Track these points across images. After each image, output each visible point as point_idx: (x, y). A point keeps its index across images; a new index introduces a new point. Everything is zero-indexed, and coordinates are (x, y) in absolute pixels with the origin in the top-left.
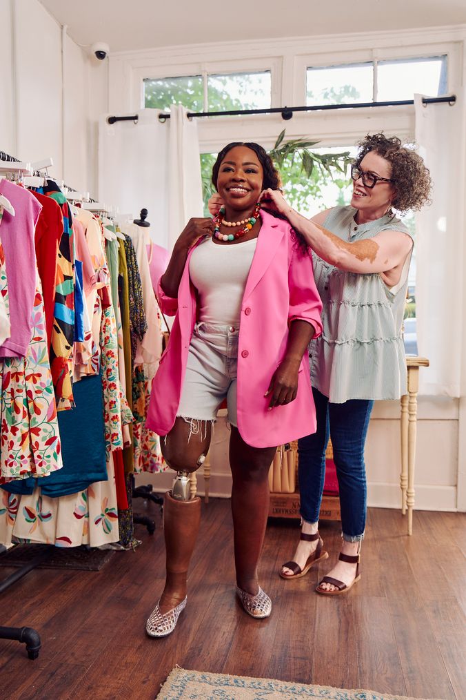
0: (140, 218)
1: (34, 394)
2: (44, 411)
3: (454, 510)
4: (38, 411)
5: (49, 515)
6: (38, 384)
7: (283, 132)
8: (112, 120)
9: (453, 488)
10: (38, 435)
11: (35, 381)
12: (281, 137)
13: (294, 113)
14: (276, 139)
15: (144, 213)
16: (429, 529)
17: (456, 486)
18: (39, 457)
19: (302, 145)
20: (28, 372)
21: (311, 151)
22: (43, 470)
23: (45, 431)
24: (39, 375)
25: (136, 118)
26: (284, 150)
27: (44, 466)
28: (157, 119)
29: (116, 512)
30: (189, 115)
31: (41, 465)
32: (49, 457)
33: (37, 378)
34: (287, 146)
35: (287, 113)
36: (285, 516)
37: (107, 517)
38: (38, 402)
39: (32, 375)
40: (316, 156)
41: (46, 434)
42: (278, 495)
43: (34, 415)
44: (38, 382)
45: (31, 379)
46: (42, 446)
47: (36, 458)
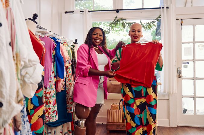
0: (75, 42)
1: (49, 98)
2: (52, 103)
3: (169, 126)
4: (50, 103)
5: (50, 132)
6: (50, 95)
7: (117, 16)
8: (66, 12)
9: (168, 120)
10: (50, 110)
11: (49, 94)
12: (116, 17)
13: (120, 11)
14: (114, 18)
15: (76, 40)
16: (162, 132)
17: (169, 119)
18: (50, 116)
19: (122, 20)
20: (47, 91)
21: (125, 22)
22: (52, 121)
23: (52, 109)
24: (51, 92)
25: (73, 12)
26: (117, 21)
27: (52, 119)
28: (79, 12)
29: (71, 131)
30: (89, 11)
31: (51, 119)
32: (53, 116)
33: (50, 93)
34: (118, 20)
35: (118, 11)
36: (120, 130)
37: (68, 133)
38: (50, 100)
39: (49, 92)
40: (126, 23)
41: (52, 110)
42: (118, 123)
43: (49, 104)
44: (50, 94)
45: (48, 93)
46: (51, 113)
47: (49, 117)
